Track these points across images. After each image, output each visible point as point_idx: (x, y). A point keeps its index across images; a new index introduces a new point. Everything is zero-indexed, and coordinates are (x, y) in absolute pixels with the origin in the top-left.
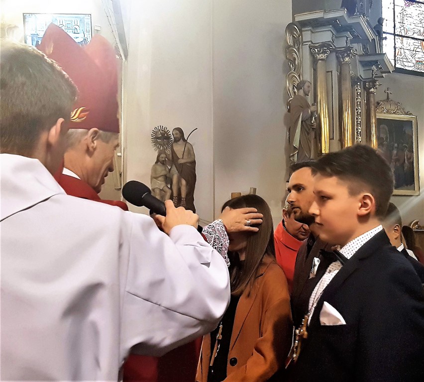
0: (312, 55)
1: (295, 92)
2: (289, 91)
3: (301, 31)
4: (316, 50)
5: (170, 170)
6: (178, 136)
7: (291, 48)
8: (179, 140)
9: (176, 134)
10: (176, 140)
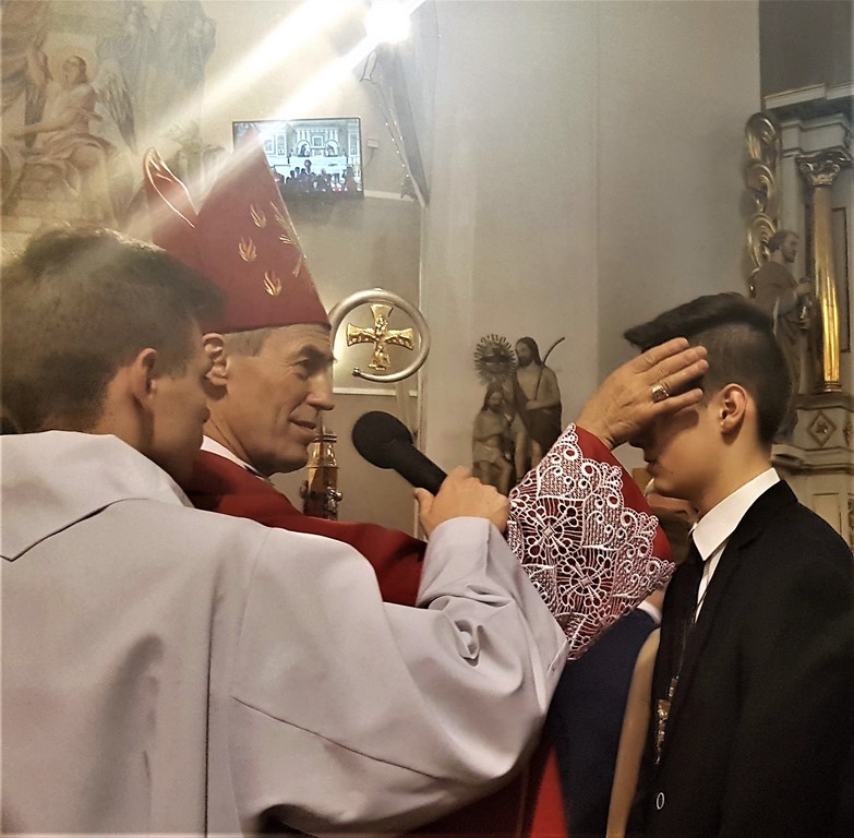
0: (803, 177)
1: (765, 256)
2: (753, 253)
3: (779, 129)
4: (810, 165)
5: (509, 424)
6: (527, 354)
7: (758, 165)
8: (528, 364)
9: (523, 350)
10: (523, 363)
